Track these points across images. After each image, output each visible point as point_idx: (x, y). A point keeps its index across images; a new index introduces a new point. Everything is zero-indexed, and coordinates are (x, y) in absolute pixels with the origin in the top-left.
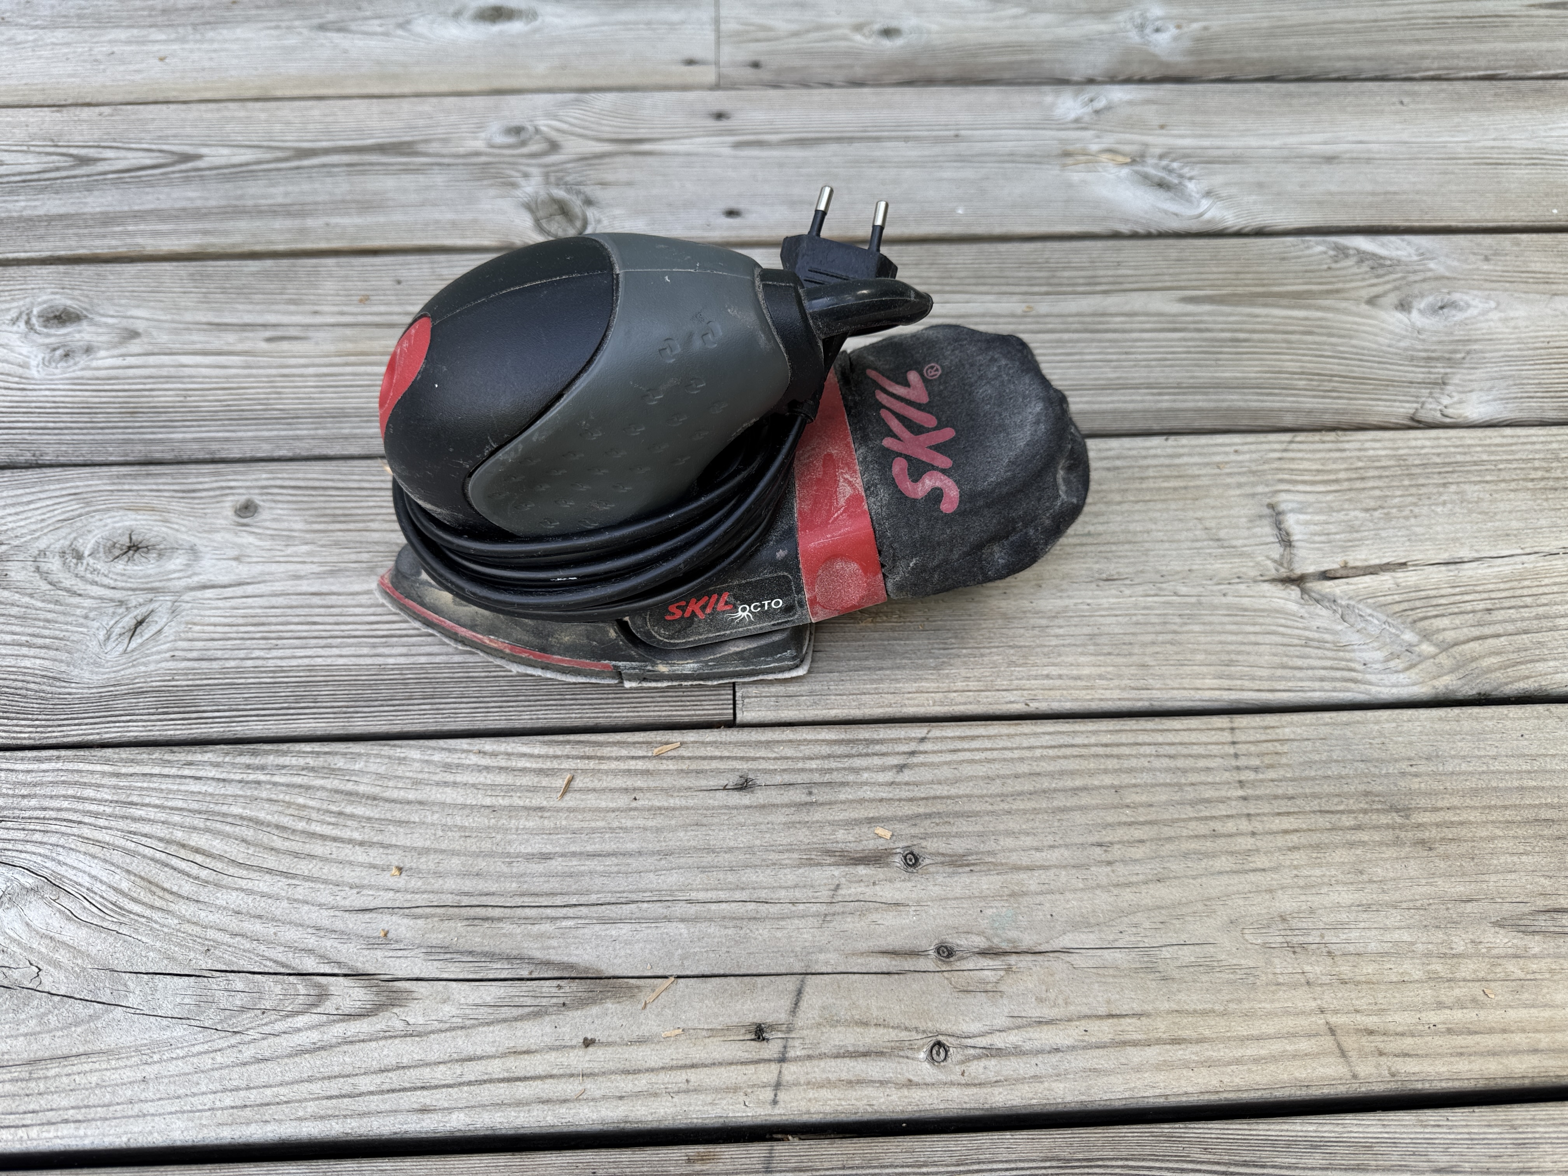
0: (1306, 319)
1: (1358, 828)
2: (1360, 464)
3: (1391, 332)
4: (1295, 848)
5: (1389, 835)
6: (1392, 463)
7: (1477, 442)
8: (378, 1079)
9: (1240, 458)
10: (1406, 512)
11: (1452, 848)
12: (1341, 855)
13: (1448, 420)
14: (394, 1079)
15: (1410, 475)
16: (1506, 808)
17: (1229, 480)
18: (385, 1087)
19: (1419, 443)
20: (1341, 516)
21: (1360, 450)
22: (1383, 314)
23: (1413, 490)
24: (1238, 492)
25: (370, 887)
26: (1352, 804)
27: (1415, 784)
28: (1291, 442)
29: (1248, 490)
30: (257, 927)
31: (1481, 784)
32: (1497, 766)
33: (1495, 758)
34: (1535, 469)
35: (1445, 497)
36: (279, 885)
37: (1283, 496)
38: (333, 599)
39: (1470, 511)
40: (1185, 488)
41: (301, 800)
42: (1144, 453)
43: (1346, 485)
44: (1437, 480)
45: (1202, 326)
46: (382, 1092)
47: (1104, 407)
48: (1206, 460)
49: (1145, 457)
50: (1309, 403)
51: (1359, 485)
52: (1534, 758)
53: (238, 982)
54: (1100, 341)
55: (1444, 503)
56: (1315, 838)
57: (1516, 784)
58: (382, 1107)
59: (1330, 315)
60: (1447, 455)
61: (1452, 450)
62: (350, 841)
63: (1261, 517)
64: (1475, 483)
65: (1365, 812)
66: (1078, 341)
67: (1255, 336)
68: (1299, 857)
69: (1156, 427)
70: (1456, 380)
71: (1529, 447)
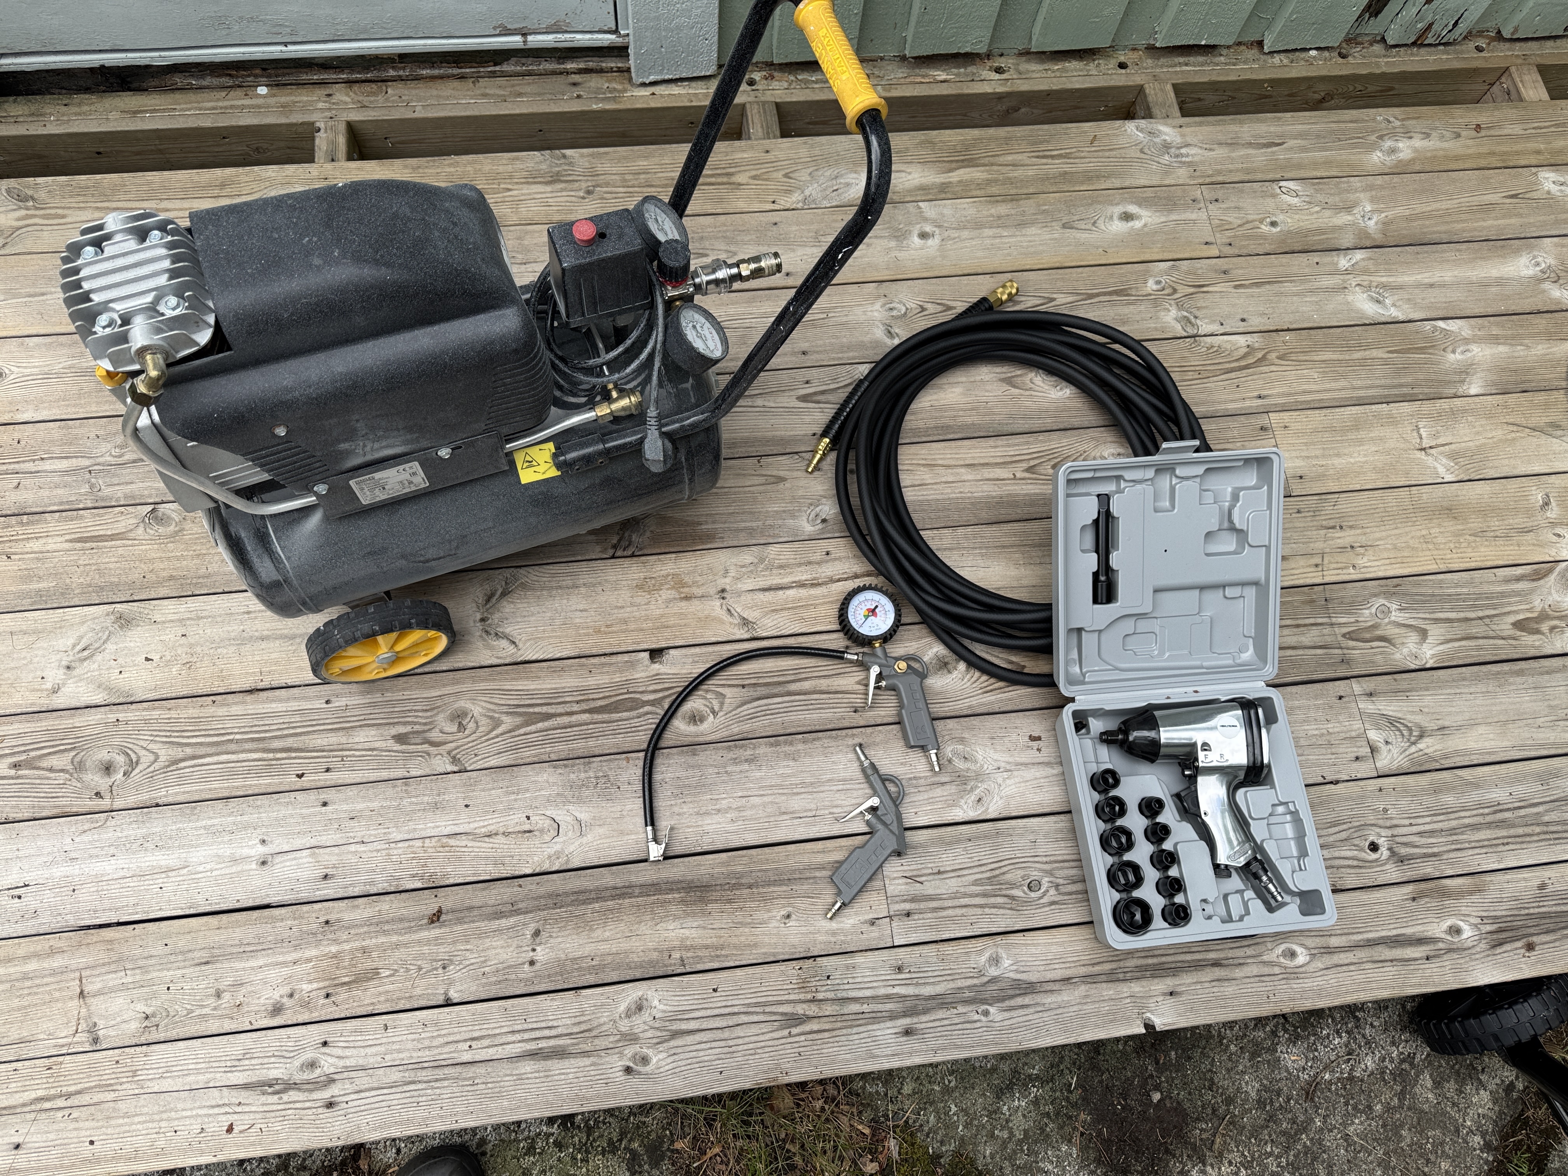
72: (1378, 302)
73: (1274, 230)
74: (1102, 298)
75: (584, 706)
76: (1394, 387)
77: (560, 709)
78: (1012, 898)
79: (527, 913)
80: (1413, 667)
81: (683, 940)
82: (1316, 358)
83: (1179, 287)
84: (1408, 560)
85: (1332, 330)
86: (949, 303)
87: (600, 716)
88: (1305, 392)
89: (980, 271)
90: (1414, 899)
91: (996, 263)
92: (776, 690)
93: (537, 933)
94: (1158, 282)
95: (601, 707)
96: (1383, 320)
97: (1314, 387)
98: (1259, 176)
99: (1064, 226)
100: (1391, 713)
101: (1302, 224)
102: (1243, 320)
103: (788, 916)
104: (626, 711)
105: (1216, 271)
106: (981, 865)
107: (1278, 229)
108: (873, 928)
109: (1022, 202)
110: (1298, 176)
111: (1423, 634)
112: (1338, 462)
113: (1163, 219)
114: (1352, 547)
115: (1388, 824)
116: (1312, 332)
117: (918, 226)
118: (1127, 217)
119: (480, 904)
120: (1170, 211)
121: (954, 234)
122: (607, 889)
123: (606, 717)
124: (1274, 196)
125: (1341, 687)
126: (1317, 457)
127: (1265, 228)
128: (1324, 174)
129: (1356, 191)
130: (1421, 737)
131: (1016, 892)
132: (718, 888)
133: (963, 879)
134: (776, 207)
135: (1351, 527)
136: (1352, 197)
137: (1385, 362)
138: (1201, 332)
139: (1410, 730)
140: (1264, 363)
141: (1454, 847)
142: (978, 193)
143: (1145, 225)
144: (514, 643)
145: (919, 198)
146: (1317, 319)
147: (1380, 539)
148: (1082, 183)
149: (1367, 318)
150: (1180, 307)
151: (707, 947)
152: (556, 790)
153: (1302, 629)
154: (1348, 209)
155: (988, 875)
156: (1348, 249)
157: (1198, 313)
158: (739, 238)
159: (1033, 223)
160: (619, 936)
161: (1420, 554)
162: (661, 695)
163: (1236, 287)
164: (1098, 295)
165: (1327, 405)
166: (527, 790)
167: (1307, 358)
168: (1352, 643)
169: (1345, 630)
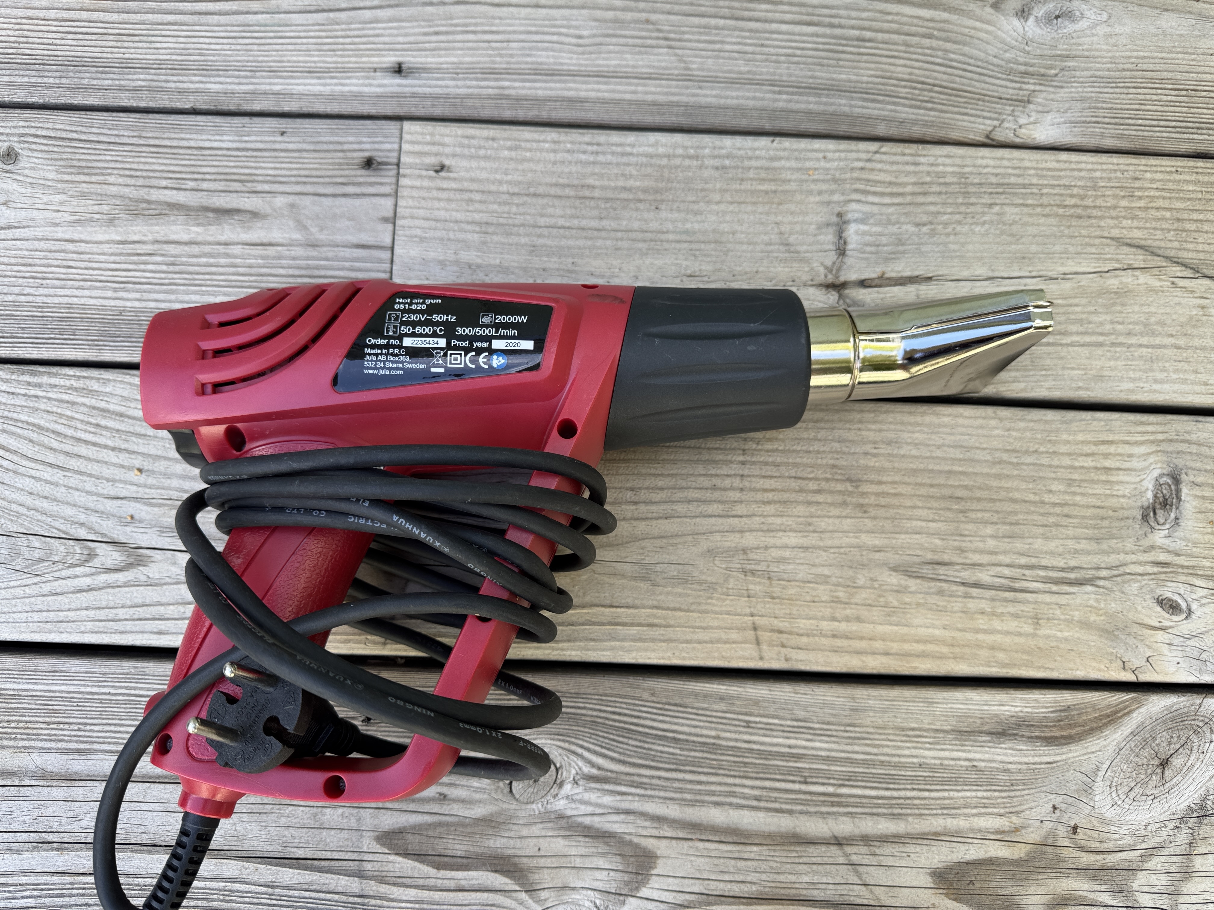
0: (931, 20)
1: (819, 492)
2: (928, 179)
3: (1003, 42)
4: (769, 503)
5: (839, 498)
6: (955, 180)
7: (1034, 164)
8: (132, 611)
9: (828, 165)
10: (949, 230)
11: (882, 512)
12: (801, 510)
13: (1018, 140)
14: (141, 612)
15: (966, 194)
16: (932, 486)
17: (813, 187)
18: (135, 617)
19: (984, 162)
20: (894, 229)
21: (932, 165)
22: (1002, 20)
23: (963, 209)
24: (817, 199)
25: (121, 481)
26: (820, 474)
27: (872, 462)
28: (876, 152)
29: (825, 197)
30: (45, 505)
31: (922, 466)
32: (938, 453)
33: (939, 447)
34: (1072, 196)
35: (986, 218)
36: (58, 476)
37: (854, 206)
38: (82, 247)
39: (1003, 233)
40: (775, 192)
41: (69, 413)
42: (750, 153)
43: (909, 199)
44: (987, 200)
45: (836, 21)
46: (133, 620)
47: (729, 102)
48: (800, 165)
49: (750, 158)
50: (905, 112)
51: (921, 199)
52: (968, 449)
53: (36, 542)
54: (742, 30)
55: (984, 223)
56: (786, 496)
57: (947, 468)
58: (134, 629)
59: (953, 17)
60: (1004, 175)
61: (1010, 171)
62: (106, 447)
63: (828, 225)
64: (1017, 205)
65: (827, 480)
66: (723, 28)
67: (880, 36)
68: (770, 509)
69: (767, 126)
70: (1040, 99)
71: (1075, 173)
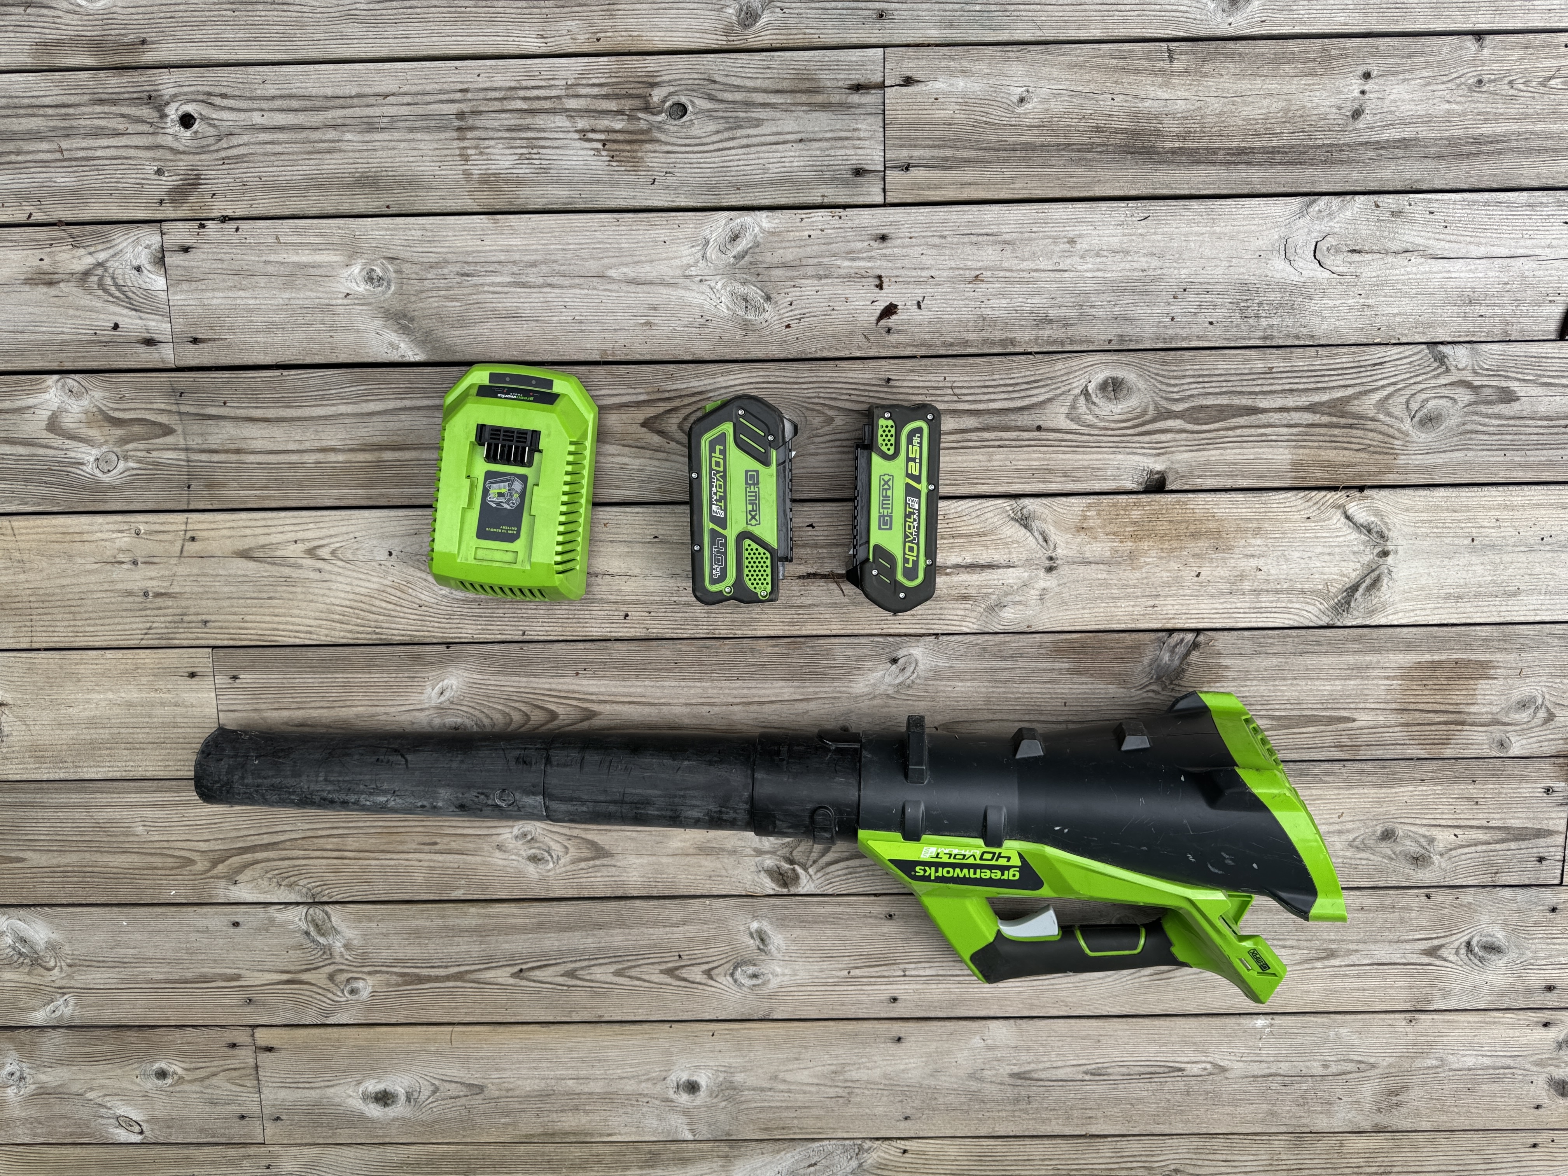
72: (24, 941)
73: (163, 1065)
74: (441, 972)
75: (1263, 418)
76: (23, 805)
77: (1296, 417)
78: (712, 98)
79: (1367, 143)
80: (77, 377)
81: (1167, 84)
82: (135, 858)
83: (324, 982)
84: (54, 537)
85: (103, 900)
86: (669, 980)
87: (1244, 402)
88: (163, 806)
89: (617, 1027)
90: (144, 42)
91: (589, 1038)
92: (996, 420)
93: (1357, 114)
94: (353, 992)
95: (1241, 416)
96: (22, 912)
97: (148, 813)
98: (171, 1152)
99: (481, 1089)
100: (125, 311)
101: (119, 1072)
102: (236, 924)
103: (1022, 100)
104: (1208, 407)
105: (264, 1004)
106: (748, 146)
107: (156, 1066)
108: (909, 74)
109: (540, 1130)
110: (112, 1149)
111: (53, 425)
112: (132, 694)
113: (330, 1092)
114: (135, 563)
115: (159, 153)
116: (134, 899)
117: (697, 1102)
118: (384, 1098)
119: (1426, 161)
120: (317, 1104)
121: (646, 1087)
122: (1259, 164)
123: (1236, 401)
124: (153, 1120)
125: (193, 356)
126: (163, 704)
127: (176, 1067)
128: (70, 1150)
129: (25, 1121)
130: (87, 274)
131: (707, 105)
132: (1111, 149)
133: (775, 130)
134: (902, 1144)
135: (130, 593)
136: (34, 1112)
137: (31, 845)
138: (303, 910)
139: (101, 285)
140: (217, 855)
141: (71, 111)
142: (601, 1149)
143: (359, 1083)
144: (1348, 518)
145: (691, 1146)
146: (123, 919)
147: (90, 572)
148: (444, 1156)
149: (46, 915)
150: (327, 950)
151: (1136, 71)
152: (1315, 304)
153: (232, 447)
154: (43, 1093)
155: (739, 132)
156: (54, 1027)
157: (303, 940)
158: (963, 1099)
159: (527, 1097)
160: (1250, 99)
161: (34, 545)
162: (1158, 425)
163: (237, 977)
164: (448, 978)
165: (132, 784)
166: (1351, 309)
167: (150, 859)
168: (163, 419)
169: (169, 439)
